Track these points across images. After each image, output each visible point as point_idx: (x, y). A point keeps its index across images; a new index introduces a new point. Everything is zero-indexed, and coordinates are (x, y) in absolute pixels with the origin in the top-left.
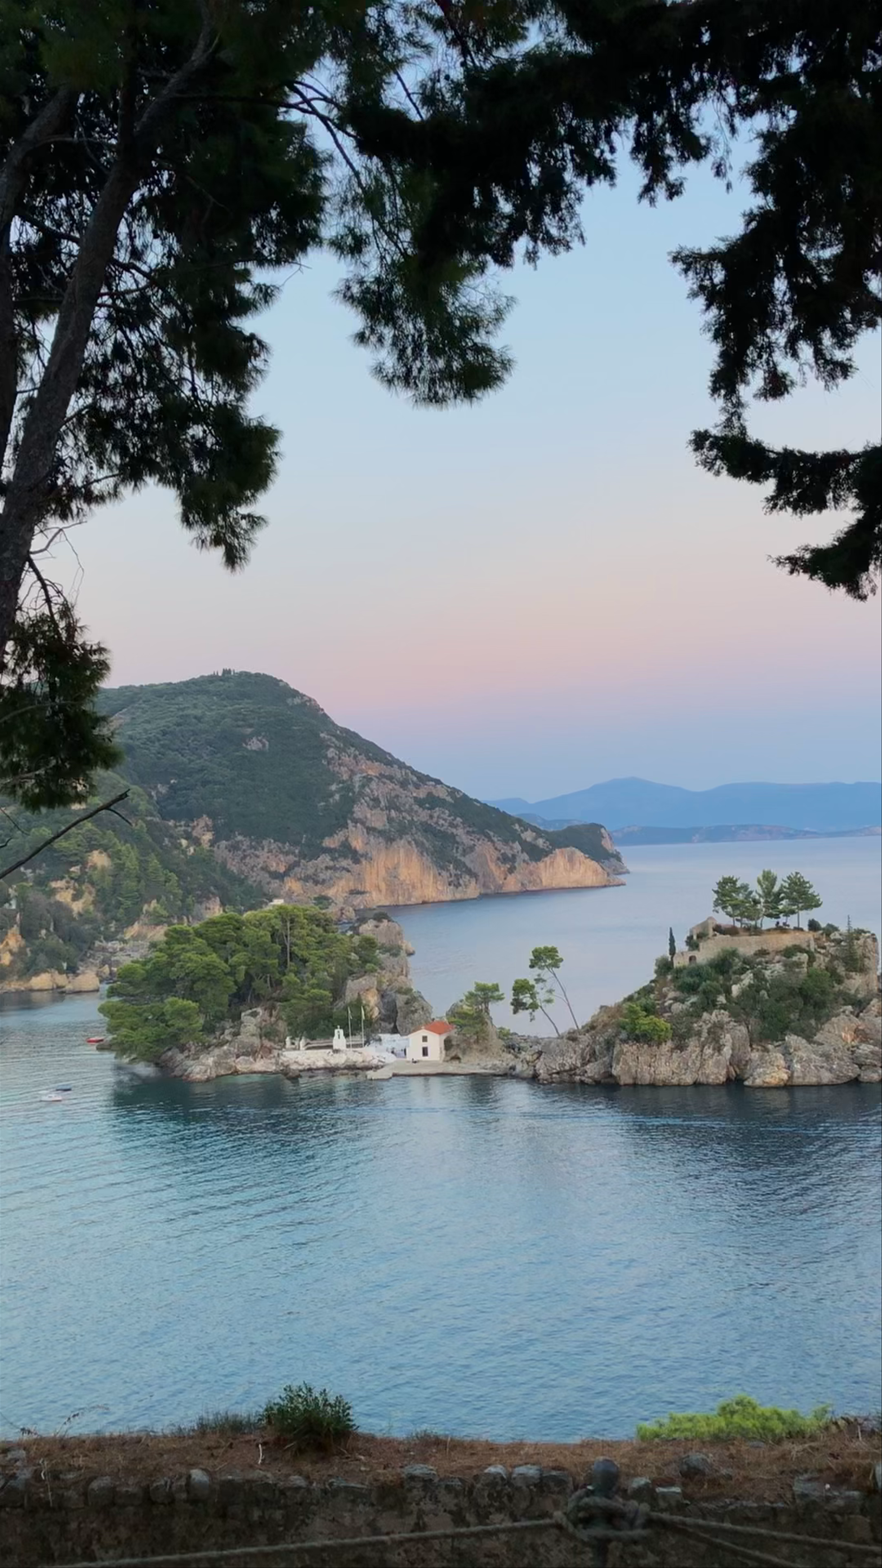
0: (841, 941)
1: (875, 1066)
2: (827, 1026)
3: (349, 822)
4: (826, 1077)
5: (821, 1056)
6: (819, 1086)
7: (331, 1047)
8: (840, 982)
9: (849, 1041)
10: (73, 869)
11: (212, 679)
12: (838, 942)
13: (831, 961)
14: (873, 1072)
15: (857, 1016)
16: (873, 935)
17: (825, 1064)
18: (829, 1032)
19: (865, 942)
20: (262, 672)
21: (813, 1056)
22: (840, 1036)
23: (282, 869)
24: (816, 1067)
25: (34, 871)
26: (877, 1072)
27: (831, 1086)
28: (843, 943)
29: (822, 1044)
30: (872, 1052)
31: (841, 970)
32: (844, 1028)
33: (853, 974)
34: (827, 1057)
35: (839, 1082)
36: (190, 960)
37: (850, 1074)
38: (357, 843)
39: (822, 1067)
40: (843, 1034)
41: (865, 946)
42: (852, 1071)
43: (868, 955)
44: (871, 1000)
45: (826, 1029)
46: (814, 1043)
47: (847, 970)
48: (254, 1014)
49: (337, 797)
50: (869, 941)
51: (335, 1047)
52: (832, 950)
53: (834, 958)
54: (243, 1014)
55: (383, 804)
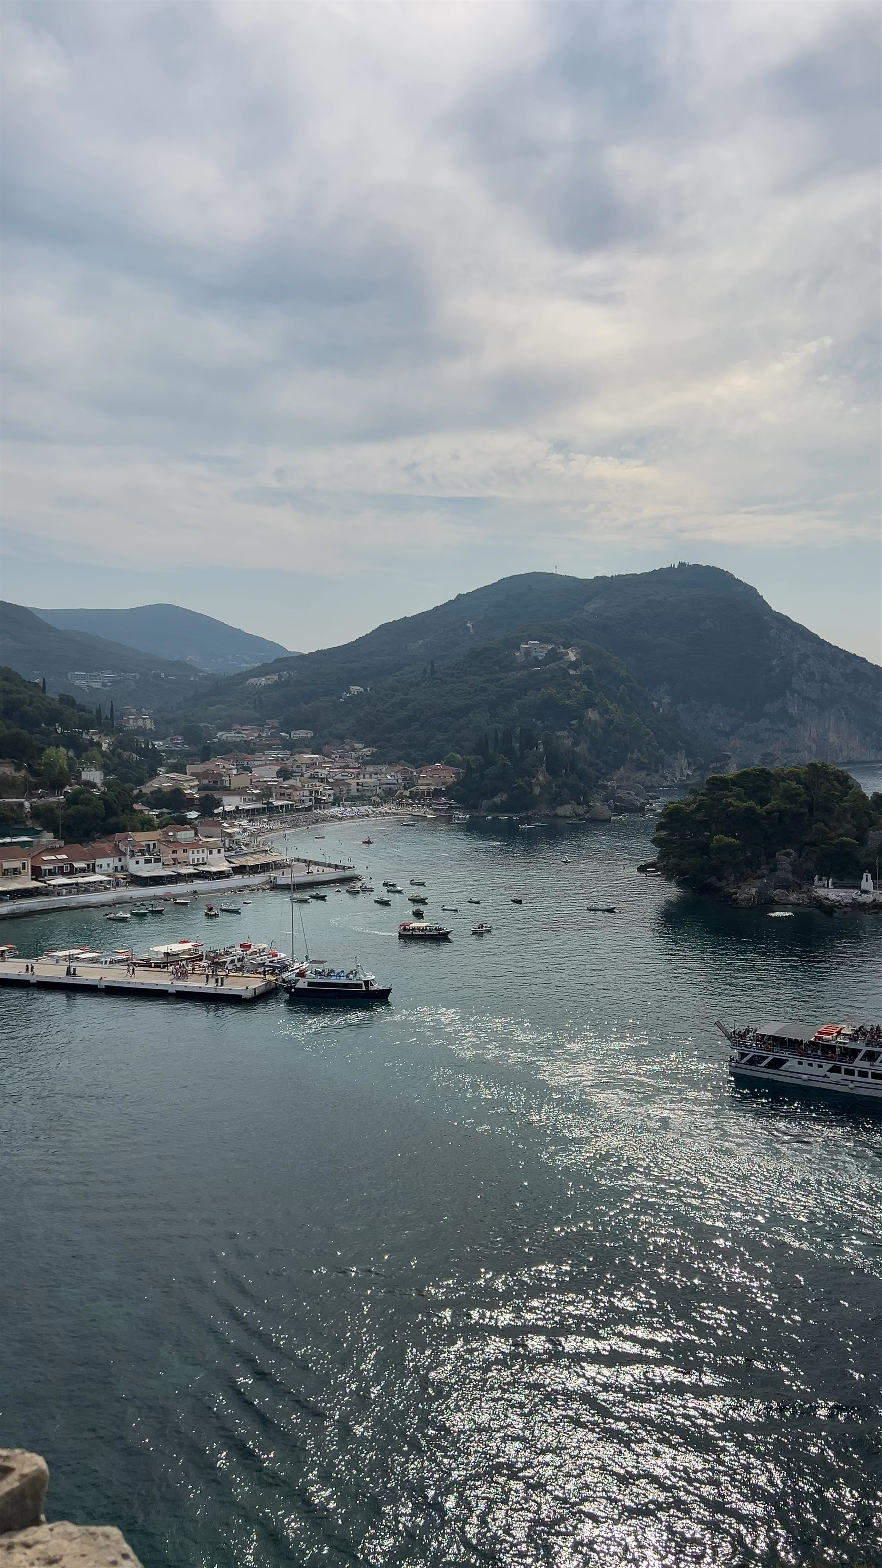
3: (788, 692)
7: (859, 887)
10: (573, 722)
11: (671, 569)
20: (711, 565)
23: (728, 729)
25: (543, 722)
36: (731, 804)
38: (794, 711)
48: (788, 854)
49: (777, 670)
51: (863, 887)
54: (777, 854)
55: (817, 677)
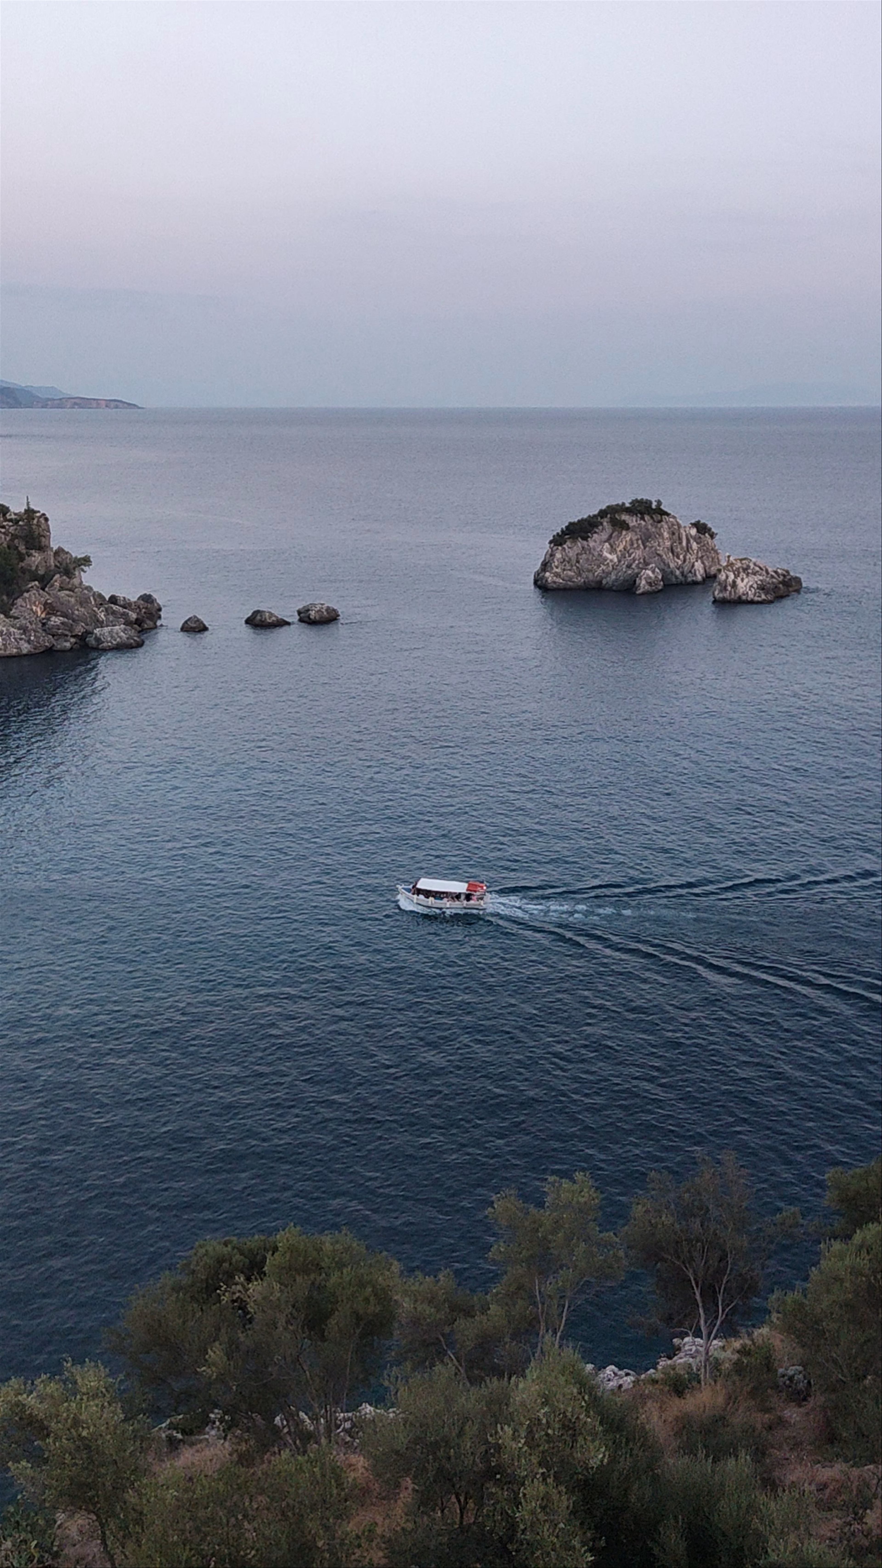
0: (19, 521)
1: (67, 635)
2: (19, 601)
4: (25, 648)
5: (19, 629)
6: (19, 656)
8: (22, 559)
9: (39, 613)
12: (16, 522)
13: (12, 540)
14: (66, 641)
15: (43, 589)
16: (44, 514)
17: (23, 636)
18: (22, 606)
19: (38, 521)
21: (12, 630)
22: (32, 610)
24: (14, 638)
26: (68, 641)
27: (29, 655)
28: (21, 523)
29: (18, 618)
30: (62, 623)
31: (22, 548)
32: (35, 603)
33: (33, 552)
34: (24, 630)
35: (37, 651)
37: (47, 644)
39: (21, 639)
40: (34, 608)
41: (39, 525)
42: (47, 641)
43: (42, 533)
44: (54, 576)
45: (19, 604)
46: (11, 617)
47: (27, 548)
50: (42, 520)
52: (12, 530)
53: (14, 537)
